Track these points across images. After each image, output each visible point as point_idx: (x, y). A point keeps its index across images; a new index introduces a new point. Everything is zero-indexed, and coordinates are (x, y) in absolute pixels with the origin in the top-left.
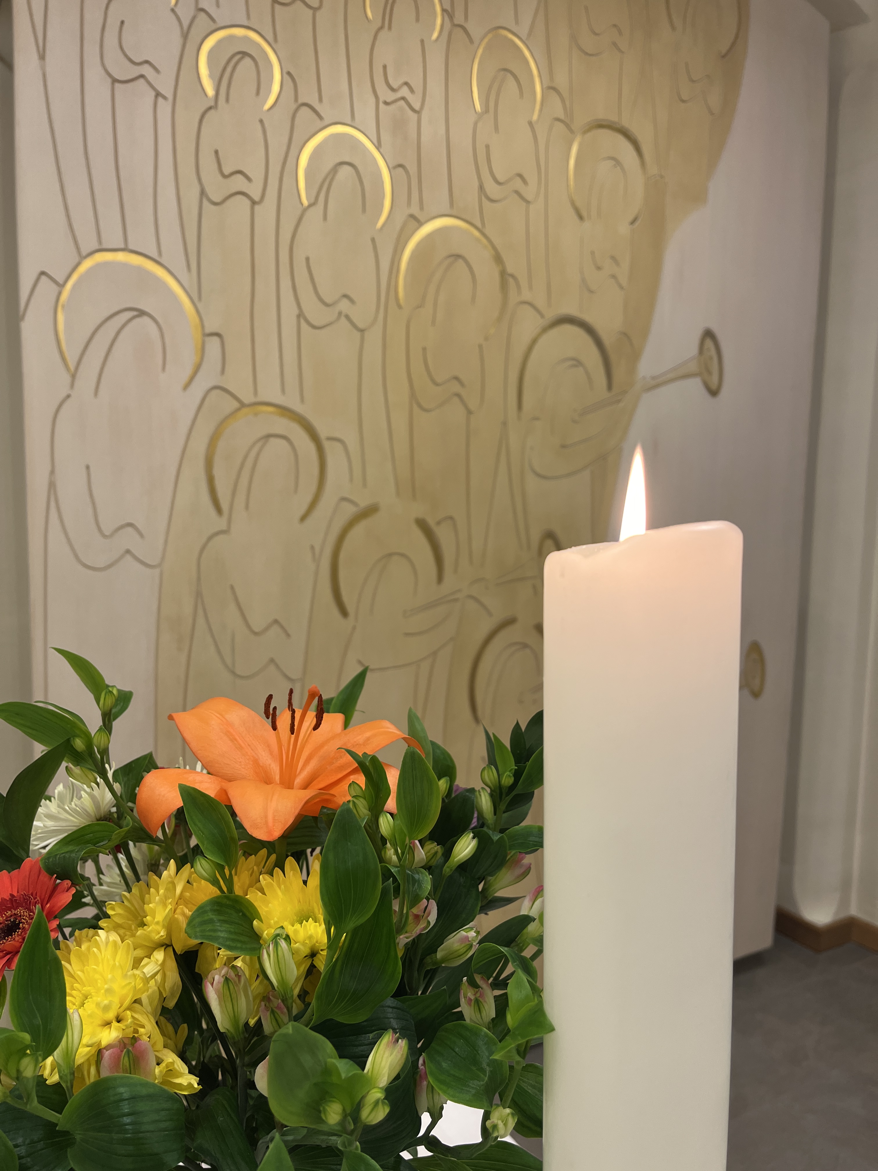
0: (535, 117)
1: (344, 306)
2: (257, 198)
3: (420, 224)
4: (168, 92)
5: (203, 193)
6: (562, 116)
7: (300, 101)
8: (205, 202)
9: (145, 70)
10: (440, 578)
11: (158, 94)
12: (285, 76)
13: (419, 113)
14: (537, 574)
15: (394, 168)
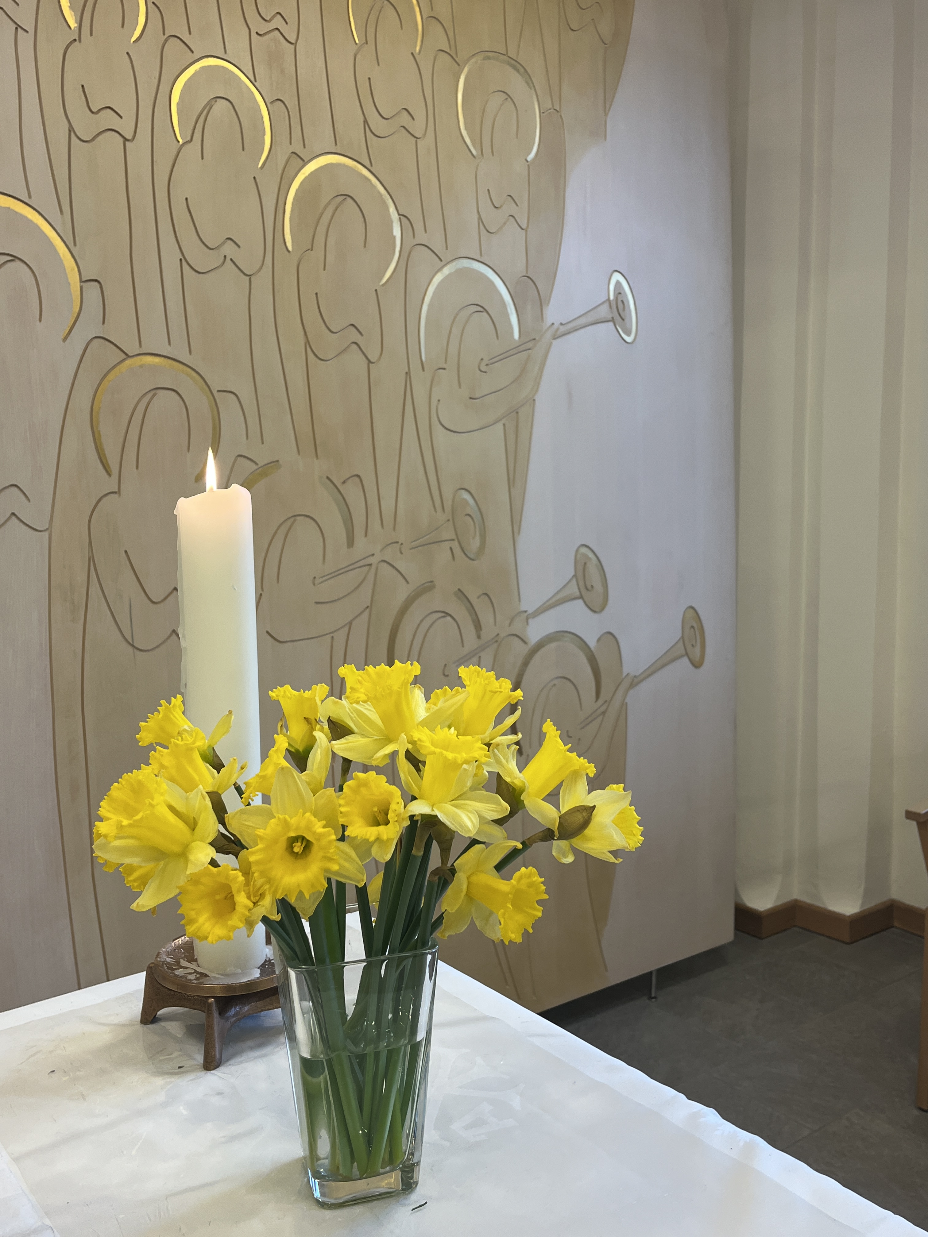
0: (418, 49)
1: (229, 249)
2: (129, 137)
3: (305, 163)
4: (28, 25)
5: (71, 129)
6: (446, 47)
7: (168, 33)
8: (74, 139)
10: (351, 542)
11: (18, 28)
12: (150, 5)
13: (295, 44)
14: (454, 537)
15: (271, 103)
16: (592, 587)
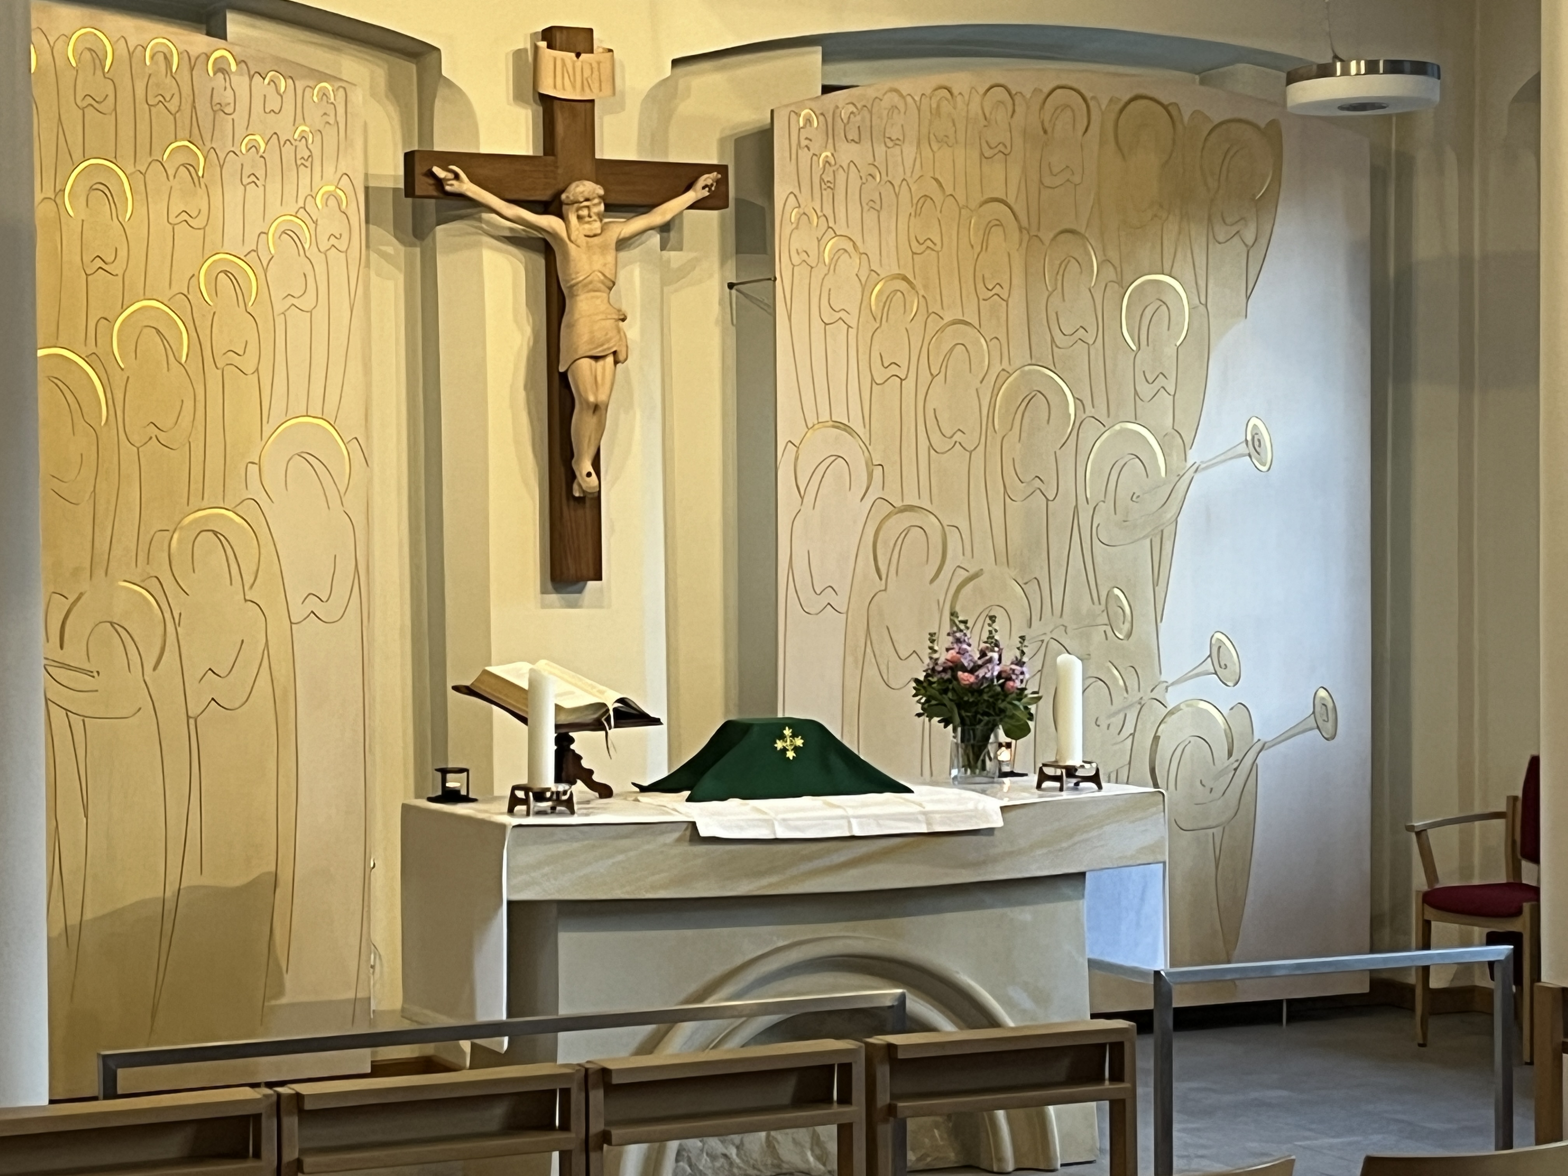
0: (1093, 284)
1: (958, 437)
2: (903, 377)
3: (1010, 375)
4: (853, 324)
5: (873, 379)
6: (1115, 278)
7: (930, 311)
8: (874, 384)
9: (842, 314)
10: (1029, 625)
11: (849, 326)
12: (920, 297)
13: (1007, 302)
14: (1107, 622)
15: (991, 340)
16: (1226, 665)
